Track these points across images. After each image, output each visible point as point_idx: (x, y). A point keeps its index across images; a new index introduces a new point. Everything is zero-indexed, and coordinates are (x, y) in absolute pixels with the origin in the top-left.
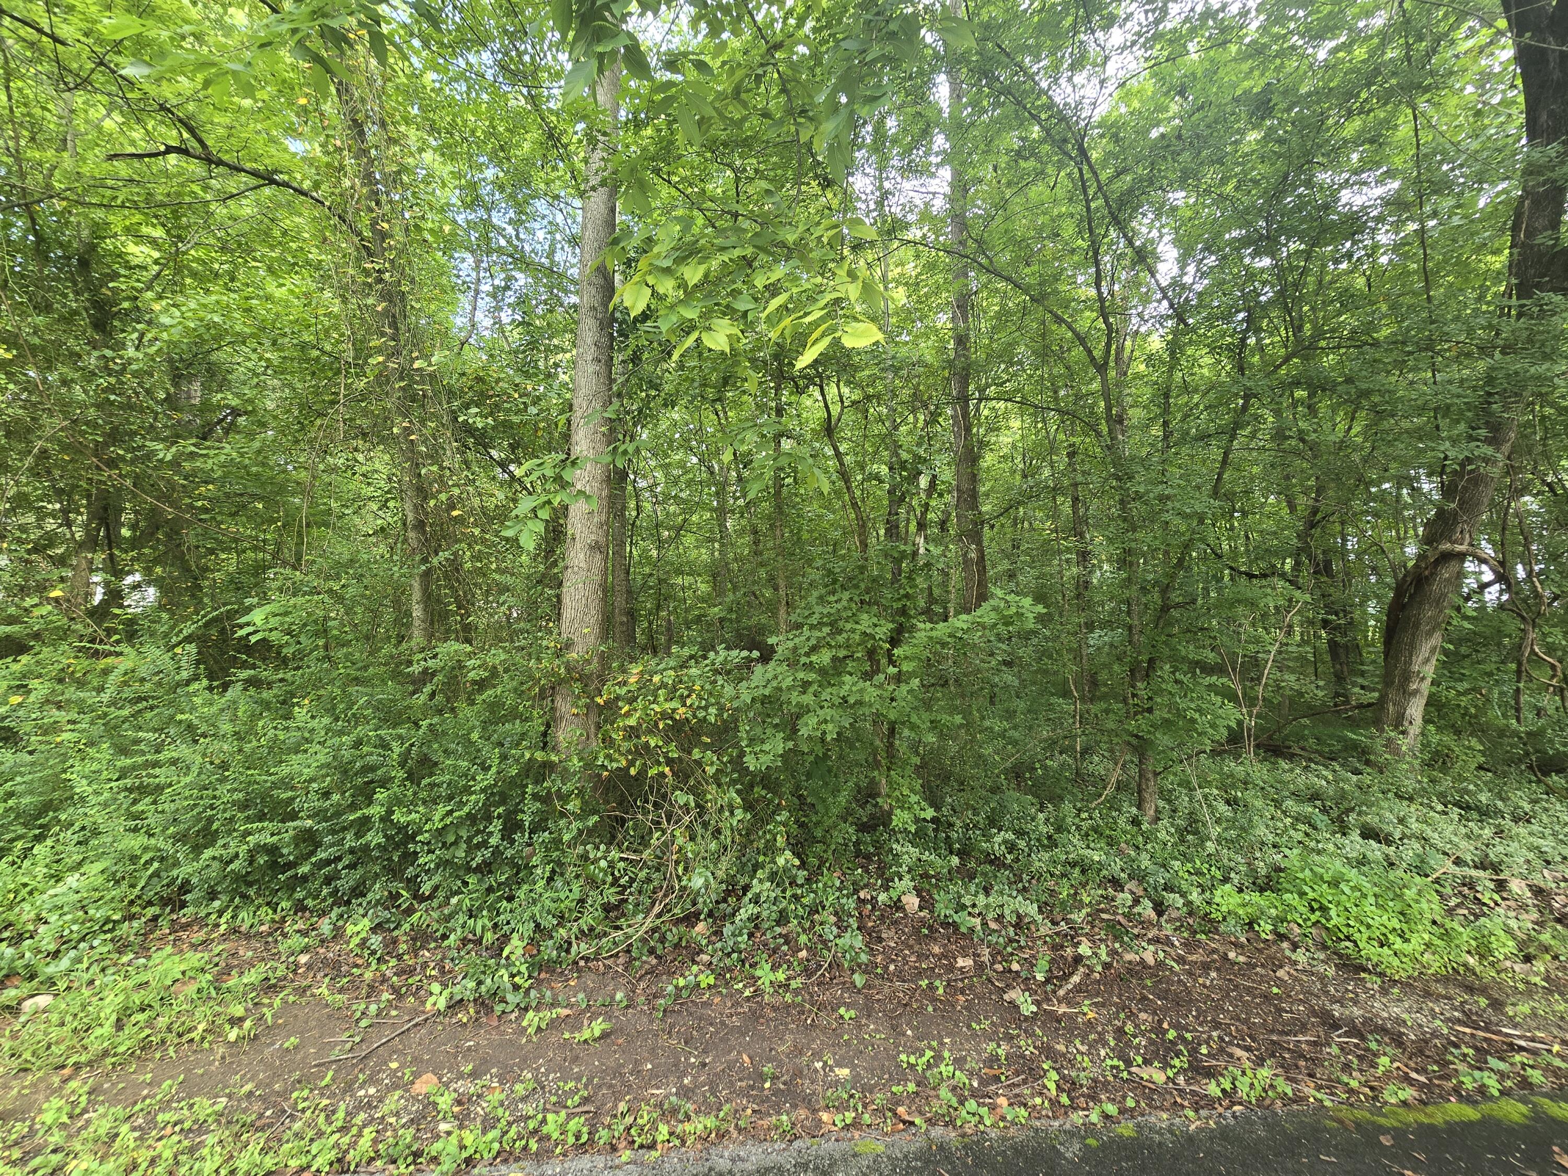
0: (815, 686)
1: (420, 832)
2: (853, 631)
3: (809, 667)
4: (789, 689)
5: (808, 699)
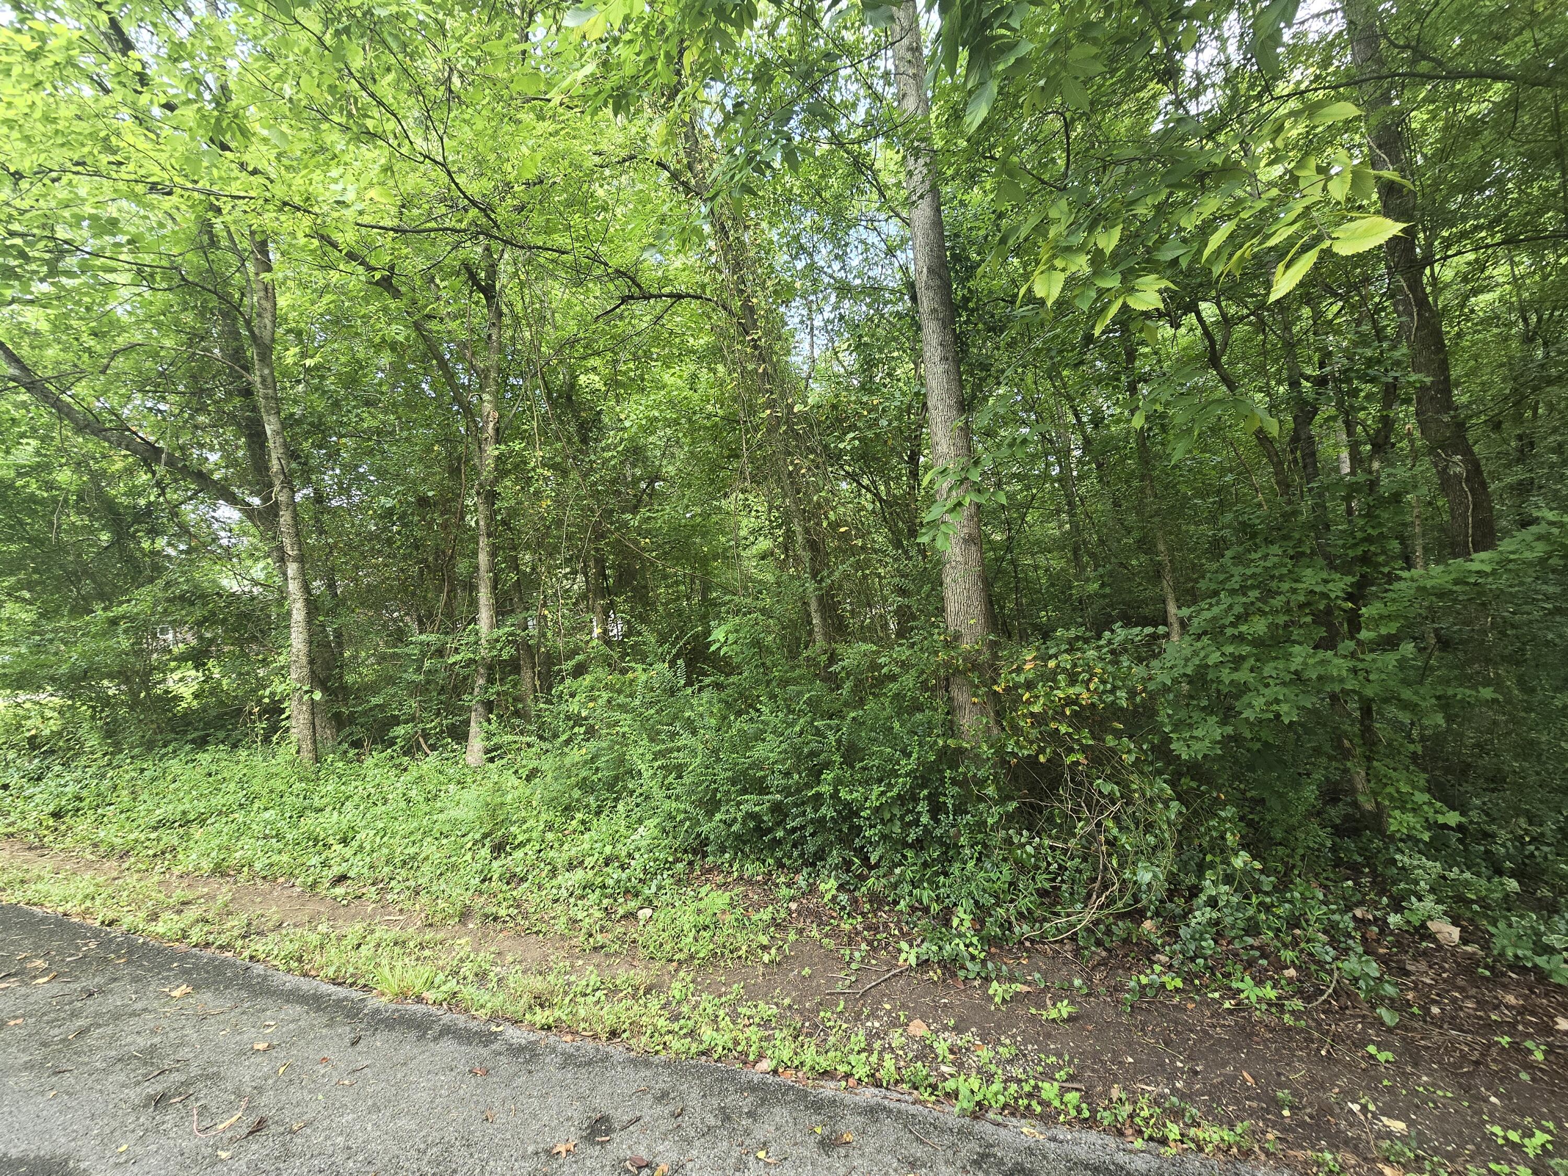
0: (1252, 661)
1: (863, 808)
2: (1294, 591)
3: (1240, 639)
4: (1216, 665)
5: (1243, 675)
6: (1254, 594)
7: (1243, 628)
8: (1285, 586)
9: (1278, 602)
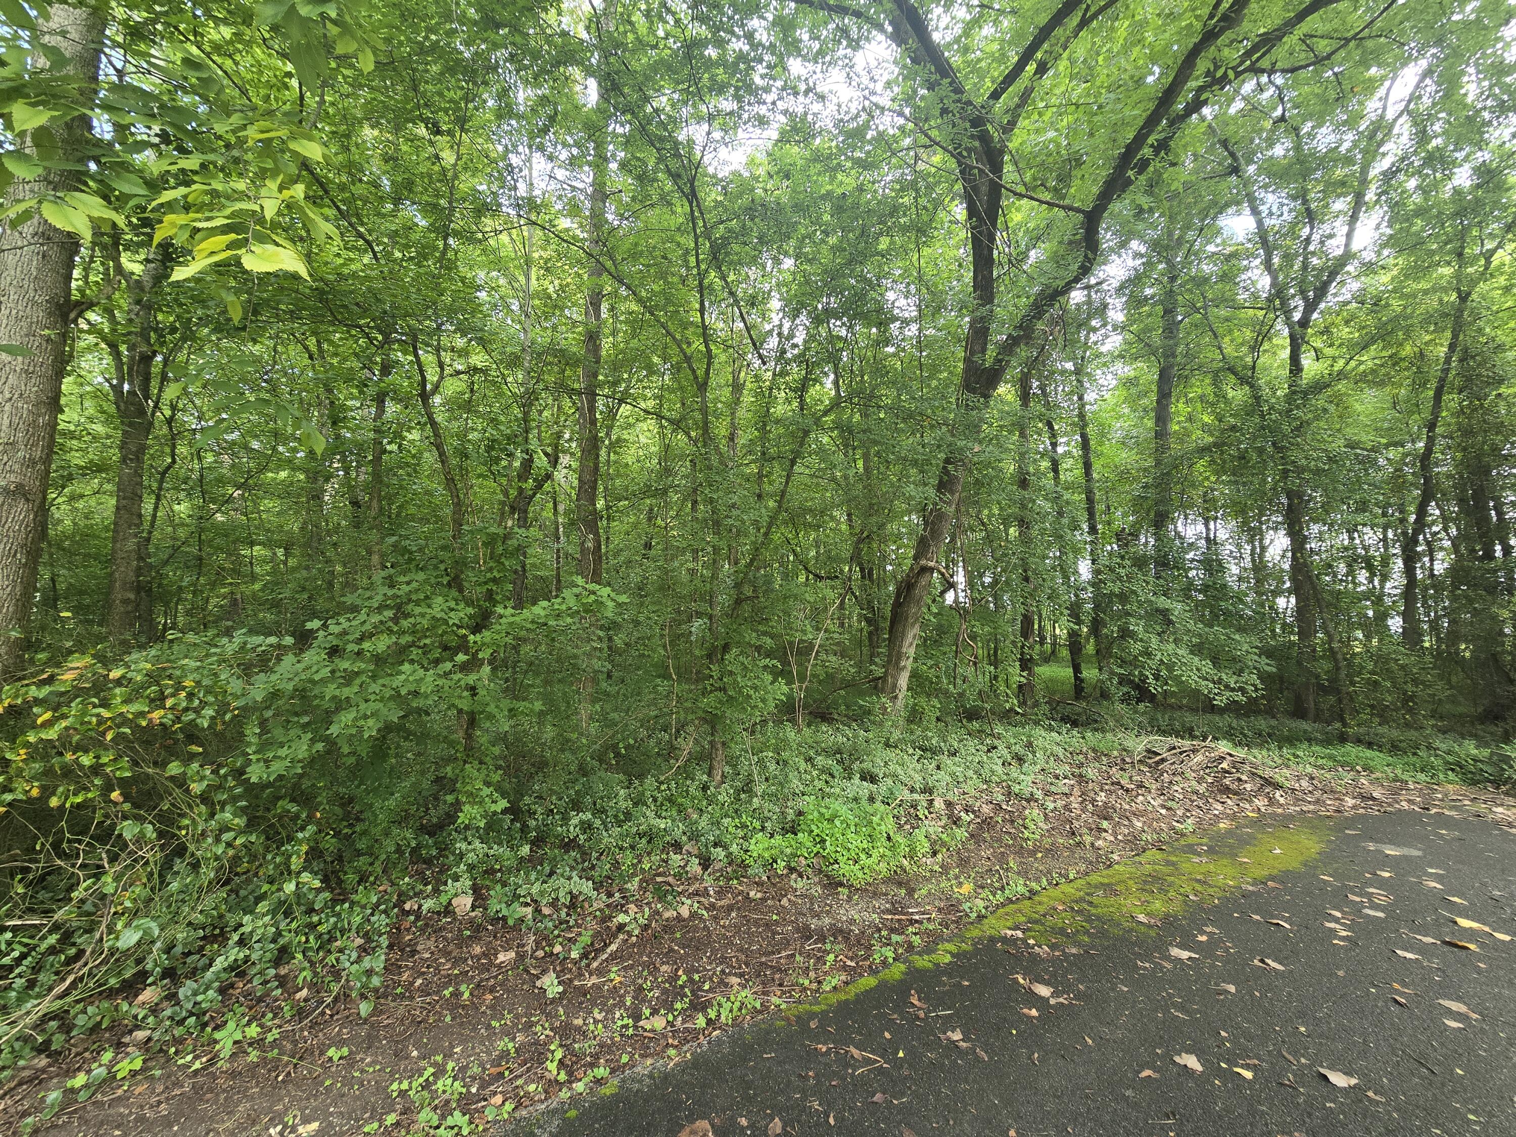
0: (363, 677)
2: (423, 615)
3: (358, 655)
4: (324, 681)
5: (350, 692)
6: (389, 613)
7: (366, 645)
8: (418, 610)
9: (405, 623)
